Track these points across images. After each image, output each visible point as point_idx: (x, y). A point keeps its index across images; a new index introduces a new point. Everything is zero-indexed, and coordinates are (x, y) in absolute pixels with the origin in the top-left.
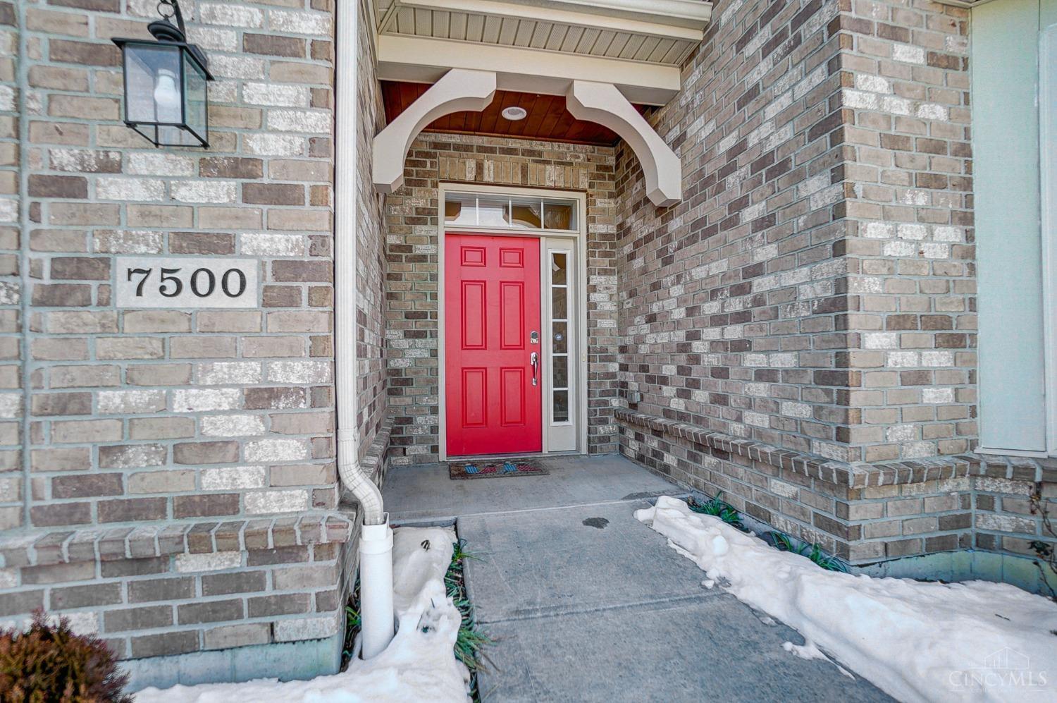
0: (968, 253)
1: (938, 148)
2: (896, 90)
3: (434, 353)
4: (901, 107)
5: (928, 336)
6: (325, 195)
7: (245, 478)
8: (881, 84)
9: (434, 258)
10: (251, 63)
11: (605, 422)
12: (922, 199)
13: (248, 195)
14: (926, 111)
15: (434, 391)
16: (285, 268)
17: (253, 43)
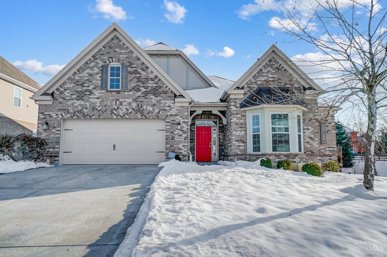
0: (246, 134)
1: (243, 124)
2: (237, 119)
3: (194, 145)
4: (238, 121)
5: (241, 142)
6: (188, 132)
7: (183, 151)
8: (235, 119)
9: (194, 131)
10: (183, 123)
11: (221, 156)
12: (240, 129)
13: (183, 132)
14: (241, 121)
15: (194, 151)
16: (185, 137)
17: (183, 122)
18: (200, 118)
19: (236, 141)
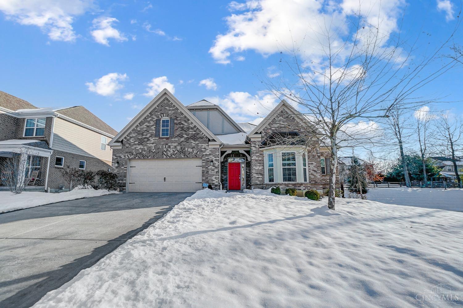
0: (264, 168)
1: (261, 161)
2: (257, 157)
3: (227, 177)
4: (257, 158)
5: (260, 175)
6: (219, 168)
7: (215, 182)
8: (255, 157)
9: (227, 166)
10: (215, 161)
11: (248, 186)
12: (259, 165)
13: (215, 168)
14: (259, 158)
15: (227, 181)
16: (217, 171)
17: (215, 160)
18: (231, 156)
19: (256, 174)
